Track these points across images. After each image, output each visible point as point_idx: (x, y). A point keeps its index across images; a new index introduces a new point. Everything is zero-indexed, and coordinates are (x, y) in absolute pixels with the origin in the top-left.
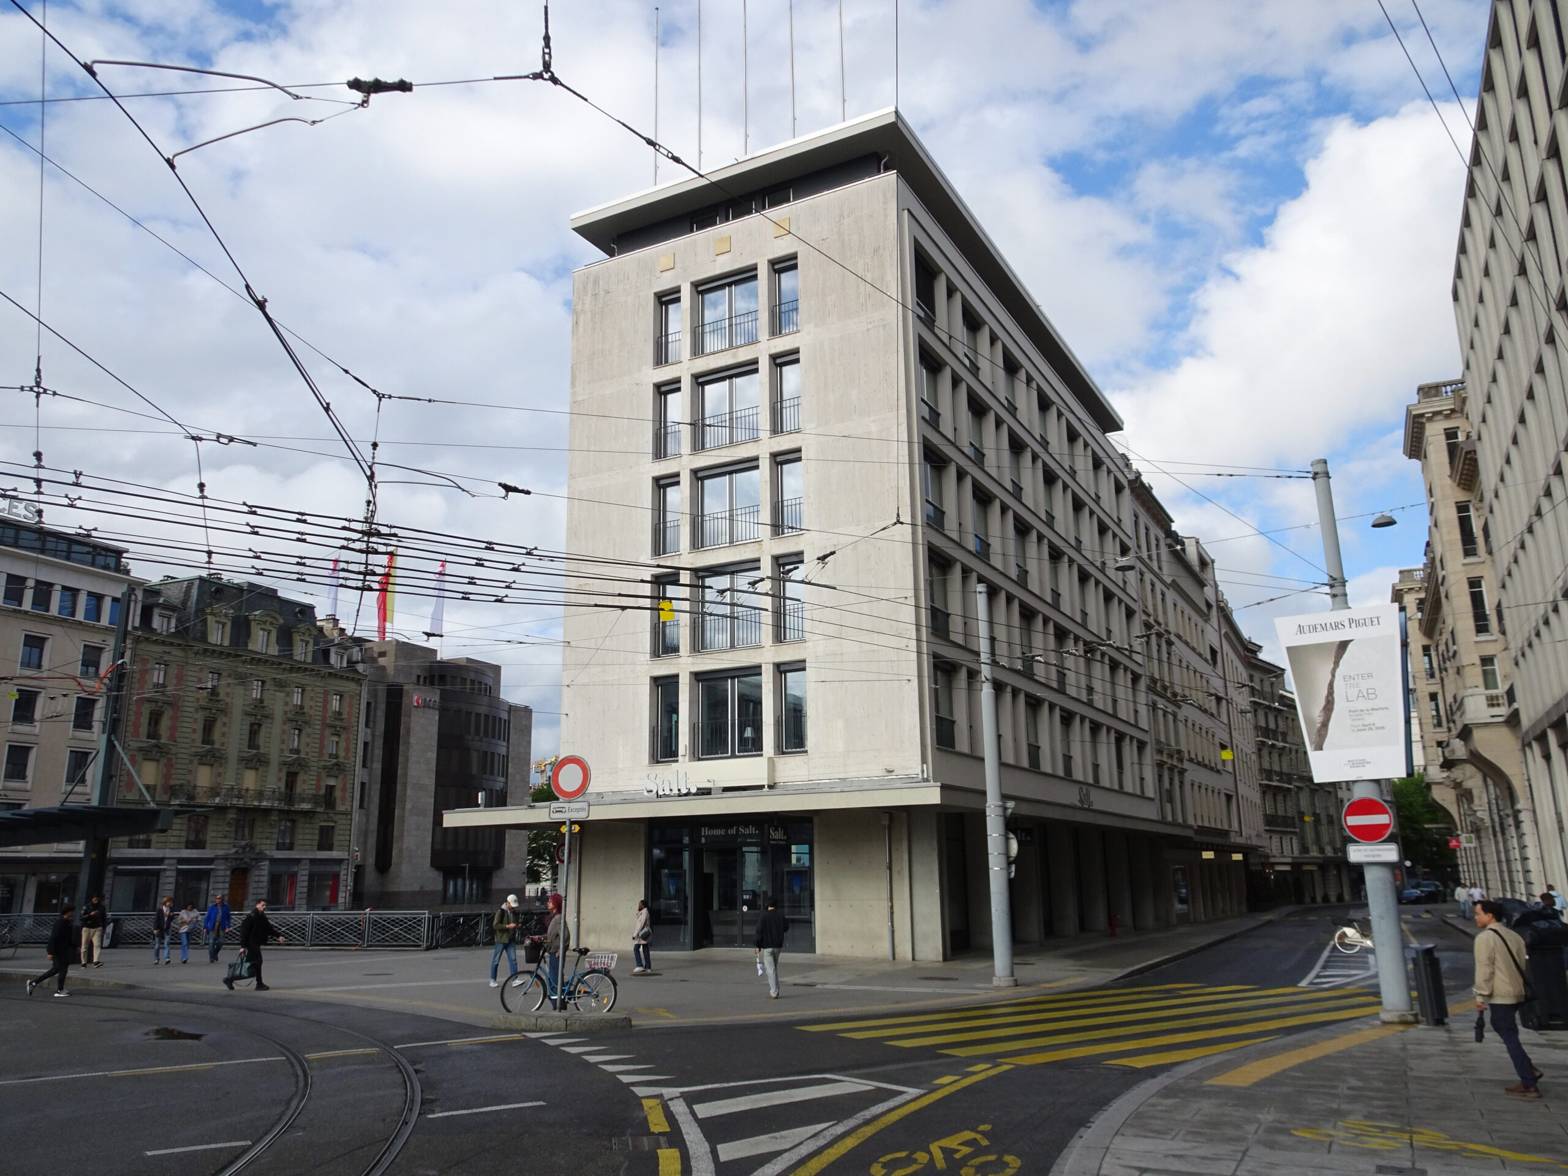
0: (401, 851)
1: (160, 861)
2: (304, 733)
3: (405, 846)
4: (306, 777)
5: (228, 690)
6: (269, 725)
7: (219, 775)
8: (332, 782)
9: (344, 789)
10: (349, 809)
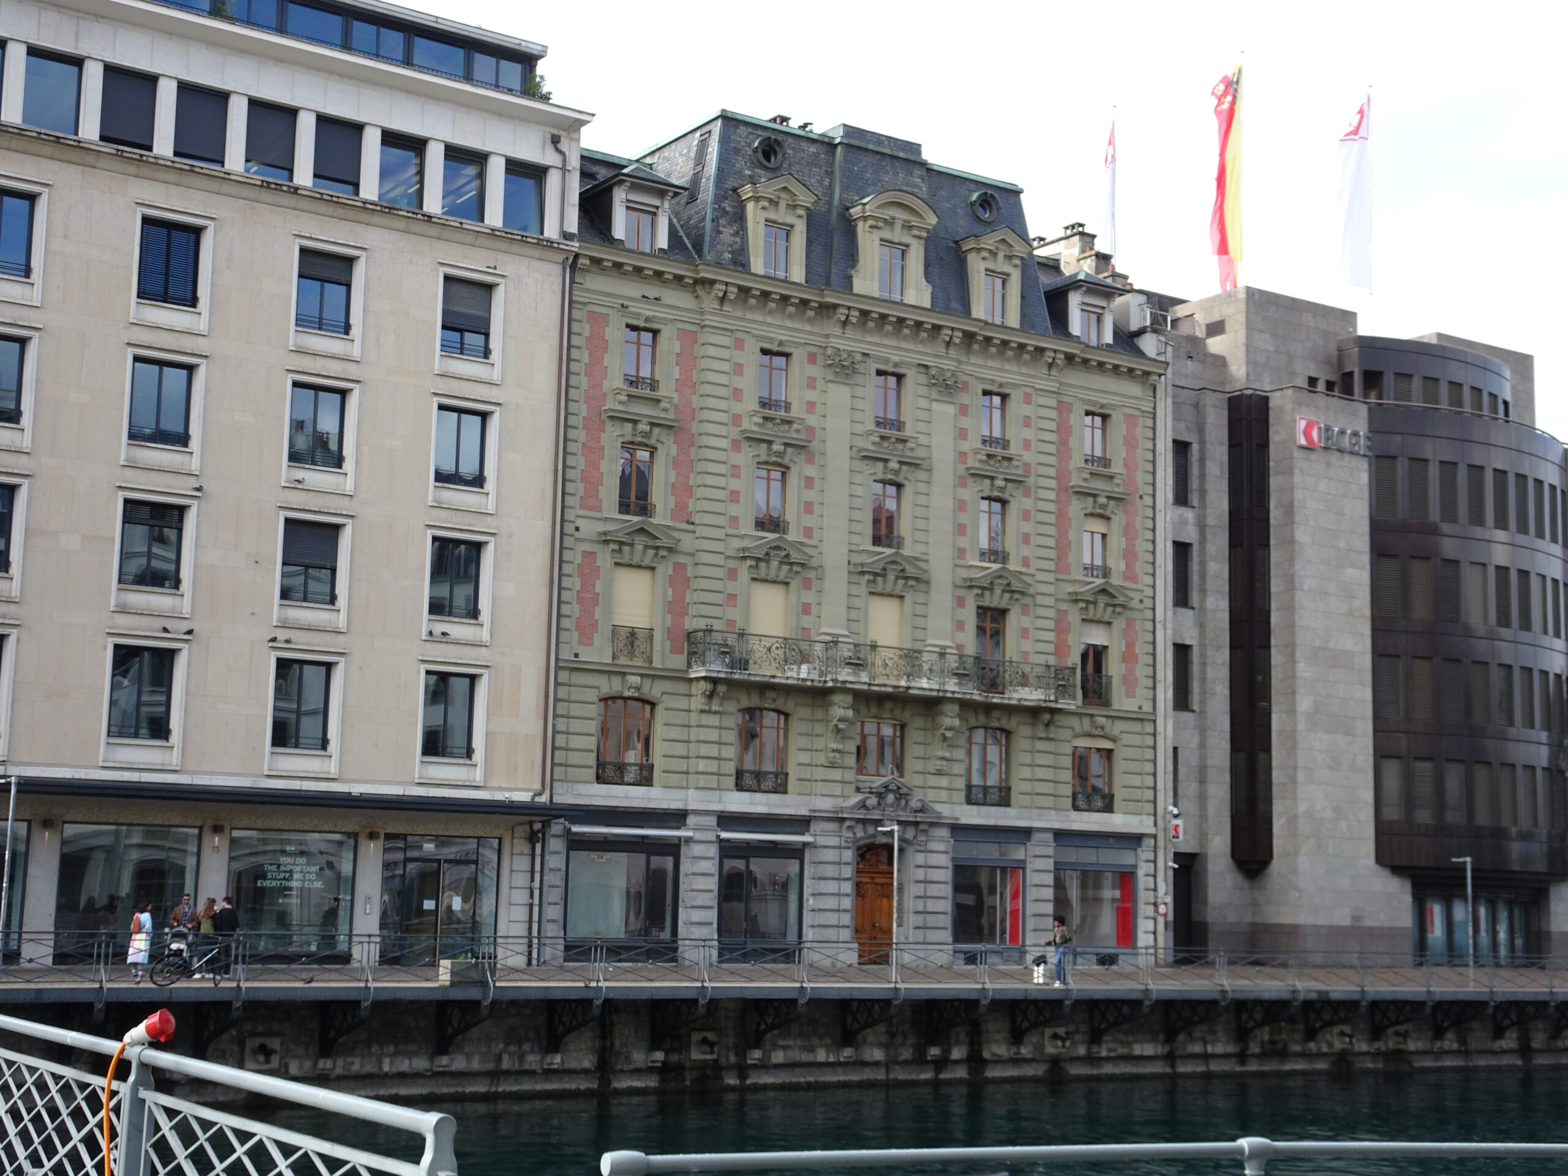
0: (1293, 819)
1: (678, 817)
2: (1013, 509)
3: (1302, 808)
4: (1026, 622)
5: (811, 395)
6: (922, 487)
7: (806, 609)
8: (1097, 637)
9: (1129, 657)
10: (1147, 707)
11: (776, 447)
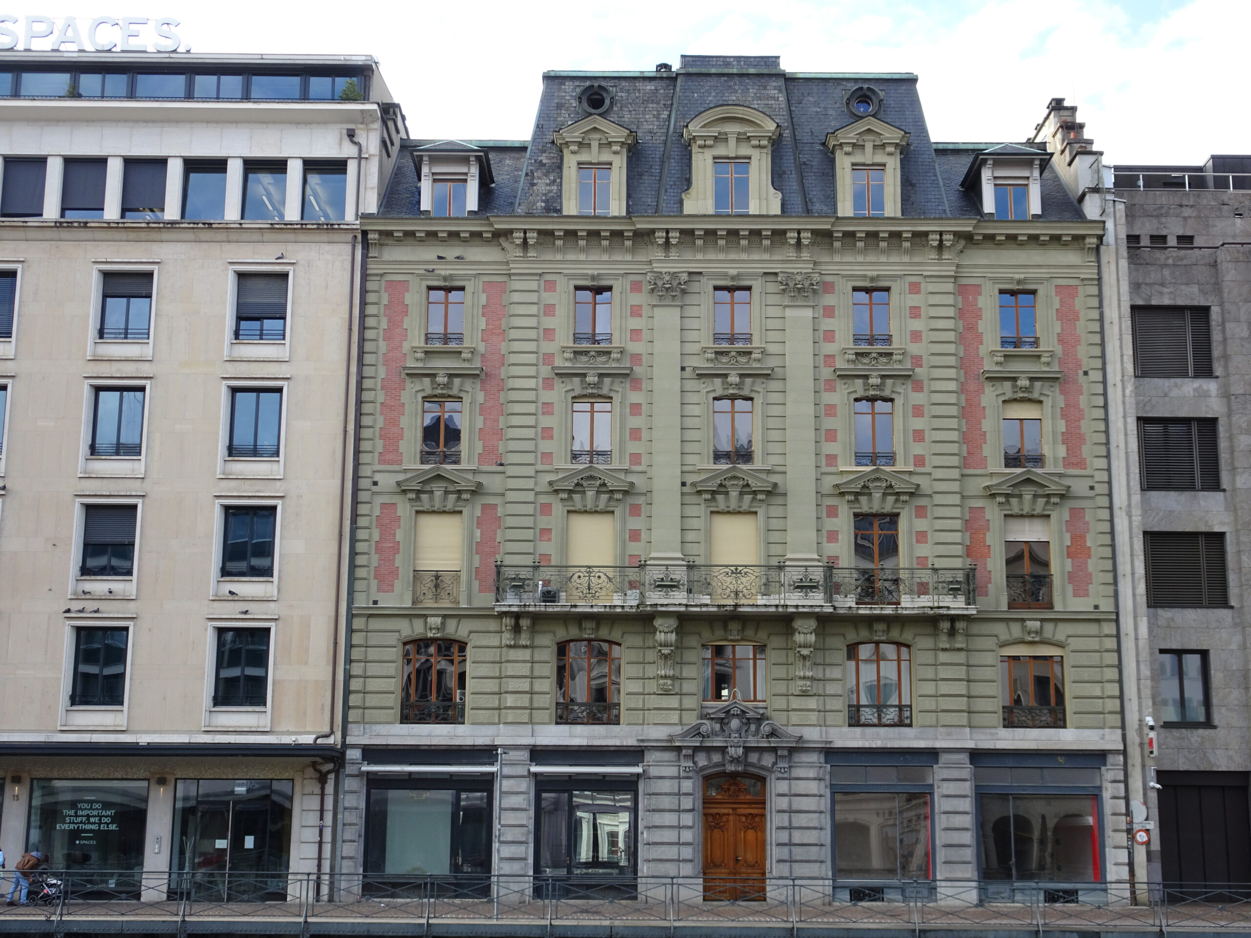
1: (487, 753)
2: (901, 406)
7: (635, 536)
8: (1031, 533)
9: (1077, 551)
10: (1107, 605)
11: (590, 379)
